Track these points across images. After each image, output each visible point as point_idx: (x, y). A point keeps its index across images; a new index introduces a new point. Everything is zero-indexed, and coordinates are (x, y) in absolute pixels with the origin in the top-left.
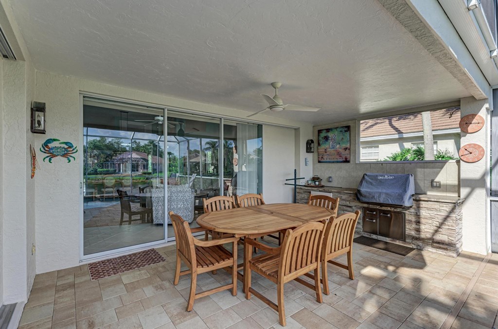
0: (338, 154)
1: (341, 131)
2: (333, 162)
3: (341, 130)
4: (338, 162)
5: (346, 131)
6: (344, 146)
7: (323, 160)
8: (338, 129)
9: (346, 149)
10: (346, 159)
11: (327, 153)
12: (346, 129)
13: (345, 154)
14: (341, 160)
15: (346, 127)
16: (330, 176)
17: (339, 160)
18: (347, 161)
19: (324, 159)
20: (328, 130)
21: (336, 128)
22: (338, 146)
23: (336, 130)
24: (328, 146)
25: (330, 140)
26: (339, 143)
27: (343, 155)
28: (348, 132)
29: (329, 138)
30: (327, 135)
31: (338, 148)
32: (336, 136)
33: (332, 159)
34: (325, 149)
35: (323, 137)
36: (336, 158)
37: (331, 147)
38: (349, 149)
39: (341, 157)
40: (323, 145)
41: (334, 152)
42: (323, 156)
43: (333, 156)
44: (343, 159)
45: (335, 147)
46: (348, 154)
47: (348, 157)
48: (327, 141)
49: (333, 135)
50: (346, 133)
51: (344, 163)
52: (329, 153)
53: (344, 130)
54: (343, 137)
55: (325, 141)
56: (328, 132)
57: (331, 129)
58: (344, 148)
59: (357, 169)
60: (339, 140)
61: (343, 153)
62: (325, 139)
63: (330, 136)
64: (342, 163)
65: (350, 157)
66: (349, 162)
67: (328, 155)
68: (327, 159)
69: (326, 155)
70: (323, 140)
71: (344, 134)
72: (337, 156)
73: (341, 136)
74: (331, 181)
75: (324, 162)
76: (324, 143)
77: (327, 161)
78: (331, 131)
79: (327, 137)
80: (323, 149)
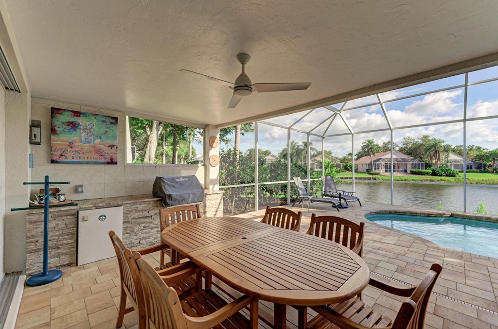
0: (97, 153)
1: (104, 122)
2: (87, 163)
3: (103, 119)
4: (96, 163)
5: (112, 123)
7: (63, 159)
8: (98, 117)
9: (112, 147)
10: (112, 160)
11: (74, 149)
12: (113, 121)
13: (109, 153)
14: (103, 161)
15: (113, 118)
16: (80, 183)
17: (99, 161)
18: (112, 162)
19: (66, 157)
20: (77, 114)
21: (95, 115)
22: (97, 141)
23: (93, 117)
24: (76, 138)
25: (81, 129)
26: (100, 137)
27: (107, 154)
28: (114, 126)
29: (79, 127)
30: (75, 120)
31: (98, 144)
32: (93, 126)
33: (86, 158)
34: (70, 141)
35: (64, 121)
36: (92, 158)
37: (82, 140)
38: (117, 148)
39: (103, 157)
40: (65, 135)
41: (89, 148)
42: (63, 152)
43: (88, 154)
44: (107, 160)
45: (92, 142)
46: (114, 154)
47: (114, 157)
48: (75, 130)
49: (88, 123)
50: (111, 126)
51: (107, 165)
52: (78, 149)
53: (109, 121)
54: (107, 130)
55: (70, 129)
56: (77, 116)
57: (85, 114)
58: (108, 145)
59: (126, 172)
60: (100, 133)
61: (107, 152)
62: (69, 125)
63: (81, 123)
64: (103, 165)
65: (117, 158)
66: (116, 163)
67: (76, 151)
68: (75, 158)
69: (73, 152)
70: (66, 127)
71: (109, 126)
72: (96, 155)
73: (103, 129)
74: (82, 192)
75: (67, 163)
76: (66, 132)
77: (73, 160)
78: (83, 116)
79: (75, 124)
80: (66, 141)
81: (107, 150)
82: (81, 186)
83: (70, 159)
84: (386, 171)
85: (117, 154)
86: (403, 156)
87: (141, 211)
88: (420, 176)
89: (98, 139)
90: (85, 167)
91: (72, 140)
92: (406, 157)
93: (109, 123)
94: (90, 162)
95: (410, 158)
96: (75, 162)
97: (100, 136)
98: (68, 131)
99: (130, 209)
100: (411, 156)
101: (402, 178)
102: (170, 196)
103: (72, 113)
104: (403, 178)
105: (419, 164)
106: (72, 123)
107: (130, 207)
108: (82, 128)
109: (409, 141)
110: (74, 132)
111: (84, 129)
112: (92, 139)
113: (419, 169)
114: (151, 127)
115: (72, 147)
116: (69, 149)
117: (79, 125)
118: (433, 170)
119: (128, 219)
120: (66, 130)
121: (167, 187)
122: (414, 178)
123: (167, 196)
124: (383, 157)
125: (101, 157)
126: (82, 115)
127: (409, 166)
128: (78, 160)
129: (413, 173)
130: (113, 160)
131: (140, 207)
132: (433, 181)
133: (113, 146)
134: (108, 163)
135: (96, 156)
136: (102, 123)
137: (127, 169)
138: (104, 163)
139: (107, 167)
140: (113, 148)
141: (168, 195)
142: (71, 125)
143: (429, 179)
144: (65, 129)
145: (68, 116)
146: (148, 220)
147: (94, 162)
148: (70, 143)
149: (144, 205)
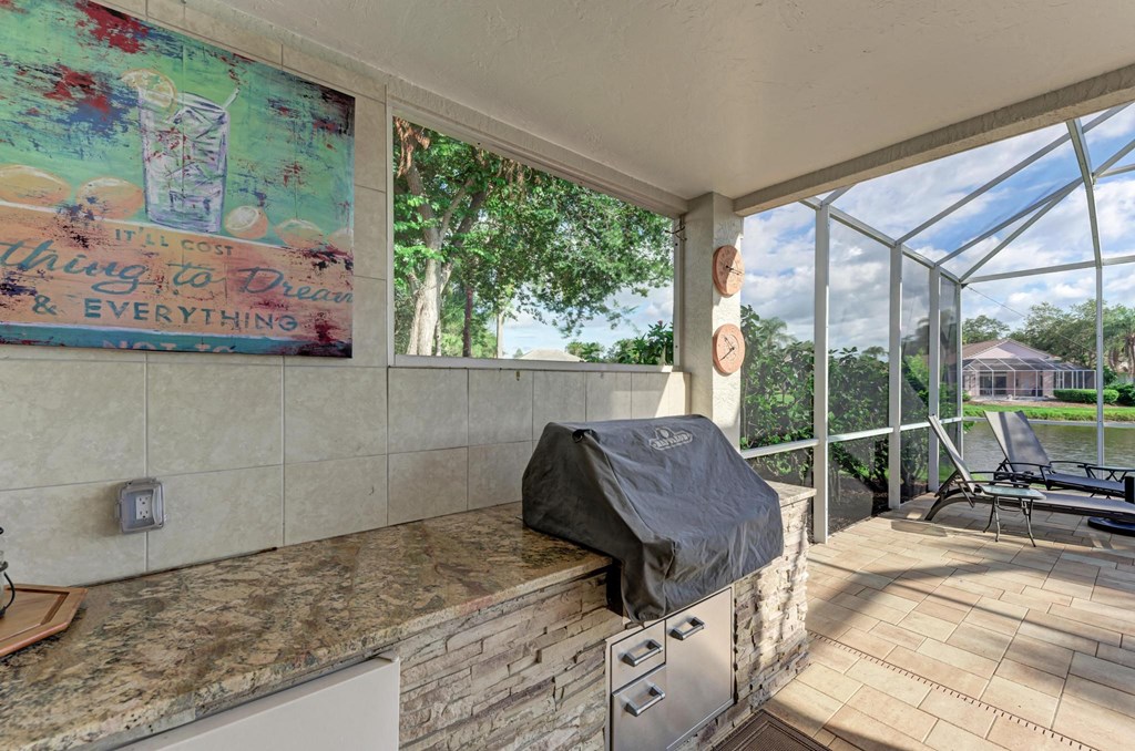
0: (243, 285)
2: (185, 348)
3: (276, 91)
4: (236, 348)
5: (323, 124)
6: (310, 229)
7: (20, 316)
8: (247, 75)
9: (324, 257)
10: (323, 330)
11: (98, 254)
12: (331, 111)
13: (309, 293)
14: (277, 334)
15: (329, 95)
16: (138, 470)
17: (253, 333)
18: (326, 345)
19: (41, 304)
20: (117, 27)
21: (232, 59)
22: (244, 217)
23: (225, 67)
24: (113, 182)
25: (143, 130)
26: (260, 196)
27: (300, 295)
28: (334, 138)
29: (132, 114)
30: (103, 67)
31: (247, 235)
32: (220, 121)
33: (177, 316)
34: (71, 200)
35: (30, 59)
36: (216, 317)
37: (154, 199)
38: (348, 265)
39: (276, 314)
40: (34, 154)
41: (196, 256)
42: (22, 267)
43: (188, 290)
44: (298, 331)
45: (212, 218)
46: (338, 297)
47: (333, 318)
48: (103, 128)
49: (188, 100)
50: (320, 139)
51: (299, 360)
52: (126, 257)
53: (307, 106)
54: (301, 159)
55: (74, 118)
56: (117, 42)
57: (168, 39)
58: (305, 245)
59: (394, 399)
60: (259, 173)
61: (296, 286)
62: (59, 91)
63: (143, 95)
64: (278, 360)
65: (348, 320)
66: (346, 352)
67: (110, 269)
68: (105, 310)
69: (90, 269)
70: (39, 97)
71: (306, 135)
72: (237, 298)
73: (278, 149)
74: (149, 524)
75: (48, 344)
76: (44, 132)
77: (95, 326)
78: (158, 50)
79: (107, 89)
80: (42, 199)
81: (297, 276)
82: (148, 487)
83: (71, 318)
84: (982, 393)
85: (348, 297)
86: (1028, 354)
87: (502, 657)
88: (1085, 406)
89: (245, 203)
90: (170, 369)
91: (86, 191)
92: (1040, 356)
93: (308, 119)
94: (203, 340)
95: (1051, 359)
96: (106, 335)
97: (260, 188)
98: (59, 128)
99: (438, 664)
100: (1054, 354)
101: (1034, 410)
102: (665, 555)
103: (84, 16)
104: (1039, 412)
105: (1080, 373)
106: (83, 81)
107: (438, 647)
108: (150, 125)
109: (1047, 314)
110: (99, 143)
111: (162, 134)
112: (215, 204)
113: (1081, 387)
114: (422, 275)
115: (82, 241)
116: (66, 253)
117: (132, 103)
118: (1120, 391)
119: (433, 732)
120: (39, 123)
121: (626, 489)
122: (1070, 412)
123: (648, 557)
124: (977, 357)
125: (265, 313)
126: (148, 43)
127: (1048, 380)
128: (126, 324)
129: (1061, 397)
130: (332, 334)
131: (500, 634)
132: (1124, 419)
133: (331, 254)
134: (305, 352)
135: (236, 304)
136: (271, 112)
137: (396, 383)
138: (282, 351)
139: (297, 371)
140: (331, 268)
141: (652, 548)
142: (79, 95)
143: (1112, 413)
144: (33, 113)
145: (55, 27)
146: (538, 707)
147: (222, 341)
148: (73, 211)
149: (517, 619)
